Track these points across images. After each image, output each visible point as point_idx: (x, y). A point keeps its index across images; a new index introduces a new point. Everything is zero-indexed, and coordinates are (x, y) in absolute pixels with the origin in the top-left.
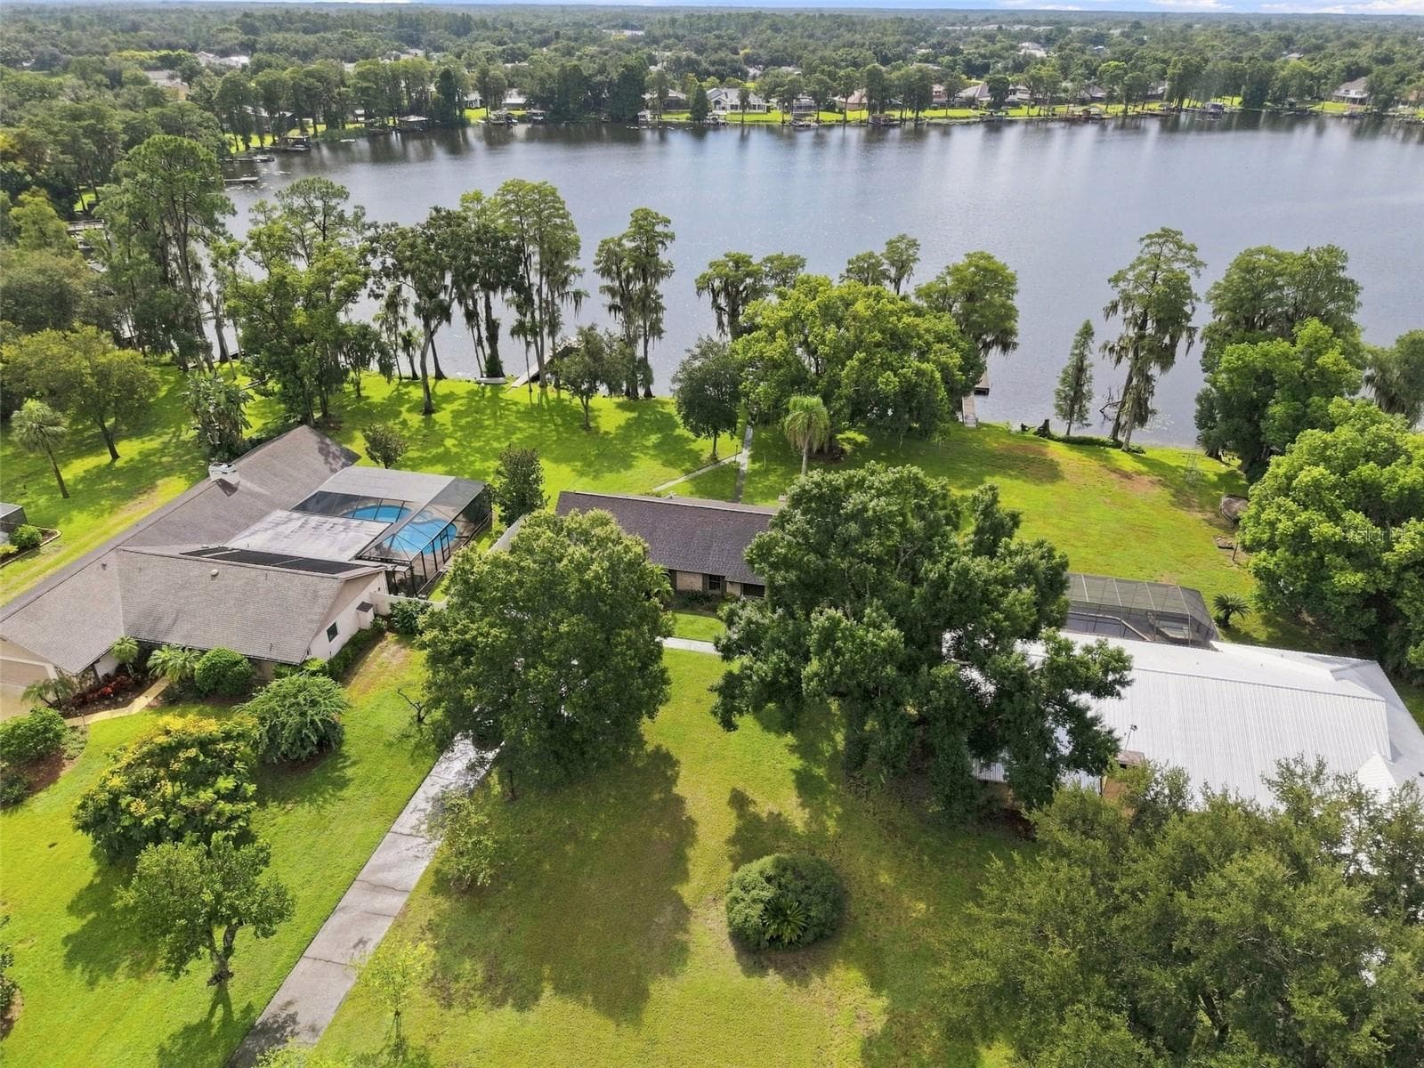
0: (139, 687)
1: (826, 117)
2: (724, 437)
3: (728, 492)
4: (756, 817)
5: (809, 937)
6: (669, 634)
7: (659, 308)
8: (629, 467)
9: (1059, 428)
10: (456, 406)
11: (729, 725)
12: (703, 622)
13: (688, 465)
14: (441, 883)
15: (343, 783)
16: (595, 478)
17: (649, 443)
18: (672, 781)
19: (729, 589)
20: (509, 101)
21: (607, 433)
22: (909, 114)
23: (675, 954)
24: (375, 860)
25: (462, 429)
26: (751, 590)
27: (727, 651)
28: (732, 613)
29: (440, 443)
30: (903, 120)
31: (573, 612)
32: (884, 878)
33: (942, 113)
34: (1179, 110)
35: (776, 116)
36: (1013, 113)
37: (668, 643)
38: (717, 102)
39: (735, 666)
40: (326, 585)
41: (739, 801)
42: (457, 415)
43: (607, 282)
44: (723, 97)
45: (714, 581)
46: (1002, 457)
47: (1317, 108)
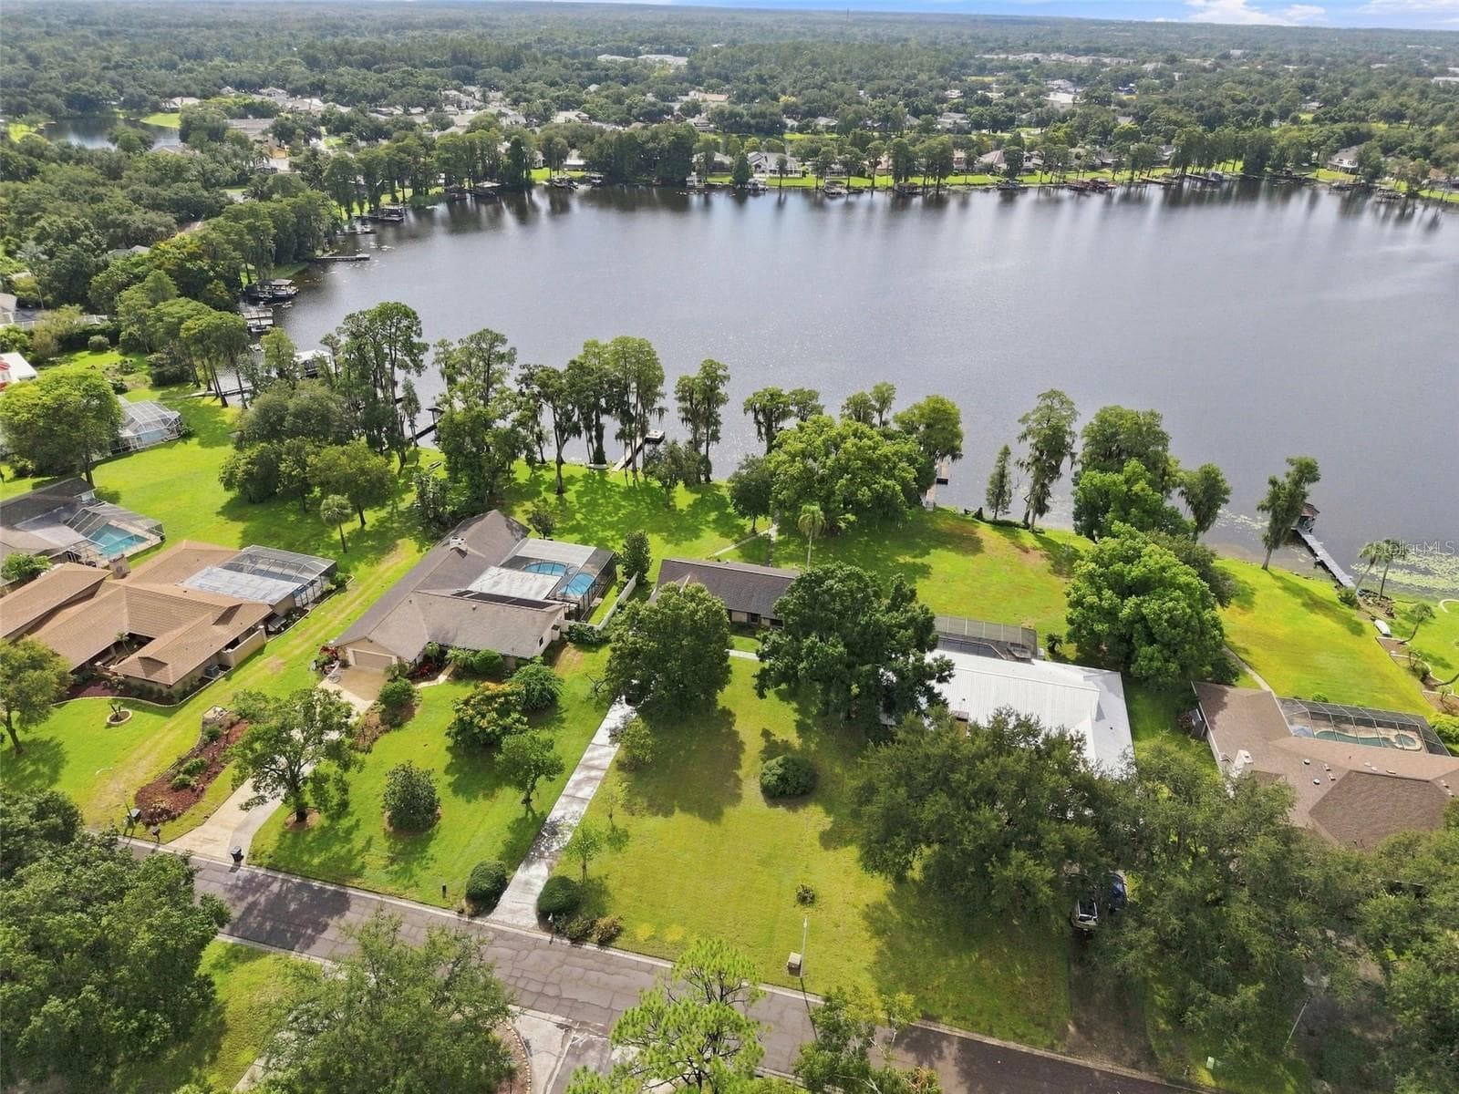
0: (439, 670)
1: (856, 182)
2: (761, 519)
3: (763, 557)
4: (776, 742)
5: (799, 792)
6: (732, 648)
7: (717, 423)
8: (697, 537)
9: (989, 514)
10: (577, 487)
11: (762, 696)
12: (748, 641)
13: (736, 536)
14: (621, 765)
15: (562, 721)
16: (676, 545)
17: (710, 519)
18: (732, 724)
19: (763, 622)
20: (569, 162)
21: (682, 510)
22: (931, 181)
23: (736, 798)
24: (586, 755)
25: (585, 506)
26: (775, 623)
27: (762, 657)
28: (765, 637)
29: (573, 518)
30: (925, 186)
31: (687, 635)
32: (838, 770)
33: (961, 179)
34: (1182, 177)
35: (811, 181)
36: (1027, 179)
37: (732, 653)
38: (758, 166)
39: (767, 664)
40: (538, 615)
41: (766, 734)
42: (579, 495)
43: (681, 405)
44: (763, 161)
45: (754, 617)
46: (947, 535)
47: (1311, 175)
